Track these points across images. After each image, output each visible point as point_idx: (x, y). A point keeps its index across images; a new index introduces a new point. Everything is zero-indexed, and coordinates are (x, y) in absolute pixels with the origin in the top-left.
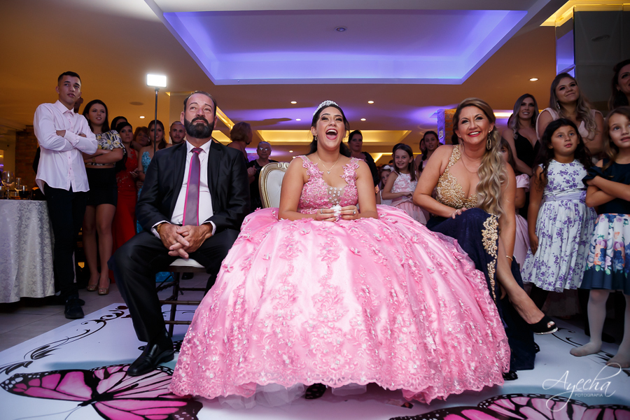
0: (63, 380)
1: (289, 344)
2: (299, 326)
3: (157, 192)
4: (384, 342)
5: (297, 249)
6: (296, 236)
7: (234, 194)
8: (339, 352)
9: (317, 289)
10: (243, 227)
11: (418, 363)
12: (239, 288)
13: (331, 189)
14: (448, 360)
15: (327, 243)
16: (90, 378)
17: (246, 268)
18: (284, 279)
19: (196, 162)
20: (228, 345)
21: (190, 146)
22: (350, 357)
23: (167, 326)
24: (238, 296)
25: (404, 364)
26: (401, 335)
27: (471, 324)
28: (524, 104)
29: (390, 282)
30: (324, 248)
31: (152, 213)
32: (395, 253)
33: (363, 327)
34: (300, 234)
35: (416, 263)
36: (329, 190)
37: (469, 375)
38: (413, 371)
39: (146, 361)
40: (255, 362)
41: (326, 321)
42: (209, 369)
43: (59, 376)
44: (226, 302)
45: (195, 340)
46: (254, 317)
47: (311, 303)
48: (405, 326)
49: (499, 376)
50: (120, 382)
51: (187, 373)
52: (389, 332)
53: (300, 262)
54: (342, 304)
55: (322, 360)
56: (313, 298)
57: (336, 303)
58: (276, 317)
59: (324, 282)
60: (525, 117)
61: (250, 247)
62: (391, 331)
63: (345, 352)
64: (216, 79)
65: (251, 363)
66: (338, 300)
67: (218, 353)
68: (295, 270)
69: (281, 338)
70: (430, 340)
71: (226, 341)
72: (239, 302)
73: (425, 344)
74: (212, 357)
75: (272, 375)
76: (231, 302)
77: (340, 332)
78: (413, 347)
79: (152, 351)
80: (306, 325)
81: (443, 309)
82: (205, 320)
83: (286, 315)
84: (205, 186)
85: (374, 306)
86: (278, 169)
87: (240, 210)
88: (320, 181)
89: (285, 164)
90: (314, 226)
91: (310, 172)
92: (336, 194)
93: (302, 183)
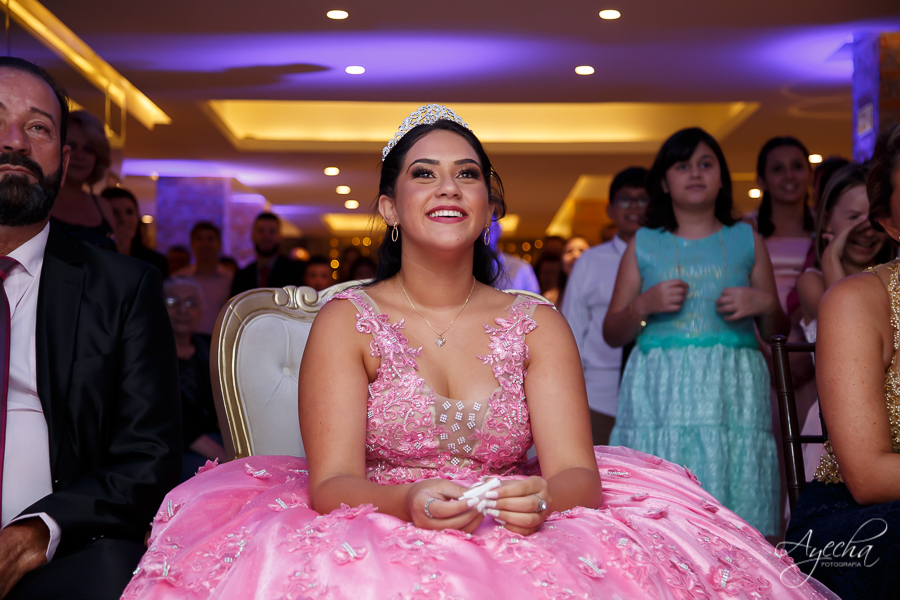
6: (324, 571)
10: (158, 532)
13: (447, 405)
34: (335, 559)
36: (440, 411)
84: (28, 391)
86: (277, 309)
87: (145, 473)
88: (411, 382)
89: (299, 292)
90: (377, 535)
91: (380, 348)
92: (463, 422)
93: (363, 378)
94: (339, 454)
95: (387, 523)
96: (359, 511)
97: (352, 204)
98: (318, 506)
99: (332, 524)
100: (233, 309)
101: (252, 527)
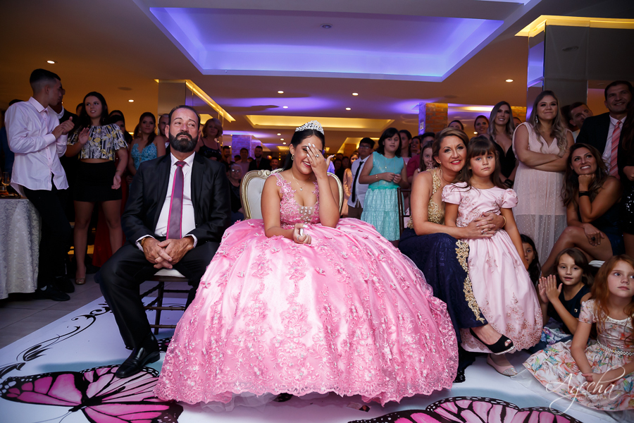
0: (55, 383)
1: (260, 358)
2: (268, 341)
3: (142, 203)
4: (343, 354)
5: (268, 267)
6: (268, 255)
7: (216, 208)
8: (303, 365)
9: (285, 306)
11: (373, 372)
12: (216, 304)
13: (303, 208)
14: (403, 367)
15: (295, 262)
16: (80, 382)
17: (223, 285)
18: (255, 296)
19: (180, 175)
20: (207, 355)
21: (174, 159)
22: (313, 369)
23: (153, 330)
24: (215, 312)
25: (361, 373)
26: (359, 347)
27: (427, 334)
28: (500, 111)
29: (352, 299)
30: (292, 267)
31: (137, 226)
32: (360, 270)
33: (323, 343)
34: (271, 252)
35: (379, 279)
36: (301, 210)
37: (421, 381)
38: (368, 379)
39: (134, 364)
40: (230, 374)
41: (292, 337)
42: (190, 378)
43: (50, 379)
44: (204, 317)
45: (177, 351)
46: (229, 332)
47: (279, 319)
48: (363, 339)
49: (448, 380)
50: (109, 385)
51: (170, 380)
52: (348, 345)
53: (269, 280)
54: (306, 321)
55: (287, 372)
56: (281, 314)
57: (301, 320)
58: (248, 333)
59: (291, 299)
60: (501, 123)
61: (226, 263)
62: (350, 344)
63: (308, 364)
64: (204, 68)
65: (227, 375)
66: (303, 317)
67: (198, 363)
68: (266, 288)
69: (253, 352)
70: (387, 350)
71: (205, 353)
72: (216, 318)
73: (383, 354)
74: (192, 367)
75: (246, 384)
76: (208, 318)
77: (304, 347)
78: (369, 358)
79: (139, 354)
80: (275, 341)
81: (401, 322)
82: (185, 333)
83: (257, 330)
84: (188, 199)
85: (334, 323)
86: (259, 176)
87: (220, 223)
88: (292, 201)
89: (265, 171)
90: (284, 244)
91: (283, 191)
92: (307, 213)
93: (279, 200)
94: (273, 221)
95: (287, 241)
96: (279, 237)
97: (284, 143)
98: (268, 236)
99: (271, 241)
100: (246, 176)
101: (249, 240)
